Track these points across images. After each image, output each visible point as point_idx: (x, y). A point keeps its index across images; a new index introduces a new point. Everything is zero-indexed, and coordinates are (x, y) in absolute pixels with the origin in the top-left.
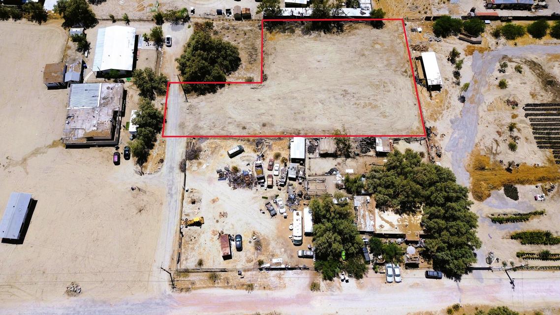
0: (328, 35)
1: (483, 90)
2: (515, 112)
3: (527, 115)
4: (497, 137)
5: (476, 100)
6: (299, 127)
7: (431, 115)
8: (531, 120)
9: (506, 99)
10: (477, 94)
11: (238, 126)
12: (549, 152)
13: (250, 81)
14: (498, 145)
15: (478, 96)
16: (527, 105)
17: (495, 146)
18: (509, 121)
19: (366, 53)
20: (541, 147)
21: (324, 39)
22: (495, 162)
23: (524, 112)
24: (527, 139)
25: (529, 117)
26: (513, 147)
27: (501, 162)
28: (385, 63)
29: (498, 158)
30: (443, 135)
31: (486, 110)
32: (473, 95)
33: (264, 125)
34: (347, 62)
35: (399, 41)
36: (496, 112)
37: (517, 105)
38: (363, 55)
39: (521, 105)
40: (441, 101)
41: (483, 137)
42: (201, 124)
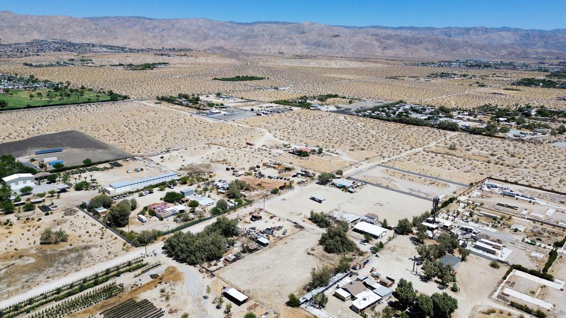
0: (308, 282)
1: (197, 308)
2: (169, 308)
3: (161, 309)
4: (174, 291)
5: (197, 302)
6: (271, 249)
7: (216, 282)
8: (157, 309)
9: (178, 312)
10: (198, 305)
11: (295, 238)
12: (138, 300)
13: (313, 250)
14: (172, 289)
15: (197, 304)
16: (163, 315)
17: (173, 287)
18: (170, 302)
19: (279, 288)
20: (145, 300)
21: (307, 280)
22: (169, 282)
23: (163, 310)
24: (155, 300)
25: (159, 309)
26: (162, 291)
27: (166, 283)
28: (264, 289)
29: (168, 284)
30: (204, 278)
31: (188, 300)
32: (200, 303)
33: (286, 243)
34: (282, 279)
35: (269, 303)
36: (181, 302)
37: (169, 312)
38: (279, 286)
39: (166, 314)
40: (216, 290)
41: (181, 288)
42: (308, 232)
